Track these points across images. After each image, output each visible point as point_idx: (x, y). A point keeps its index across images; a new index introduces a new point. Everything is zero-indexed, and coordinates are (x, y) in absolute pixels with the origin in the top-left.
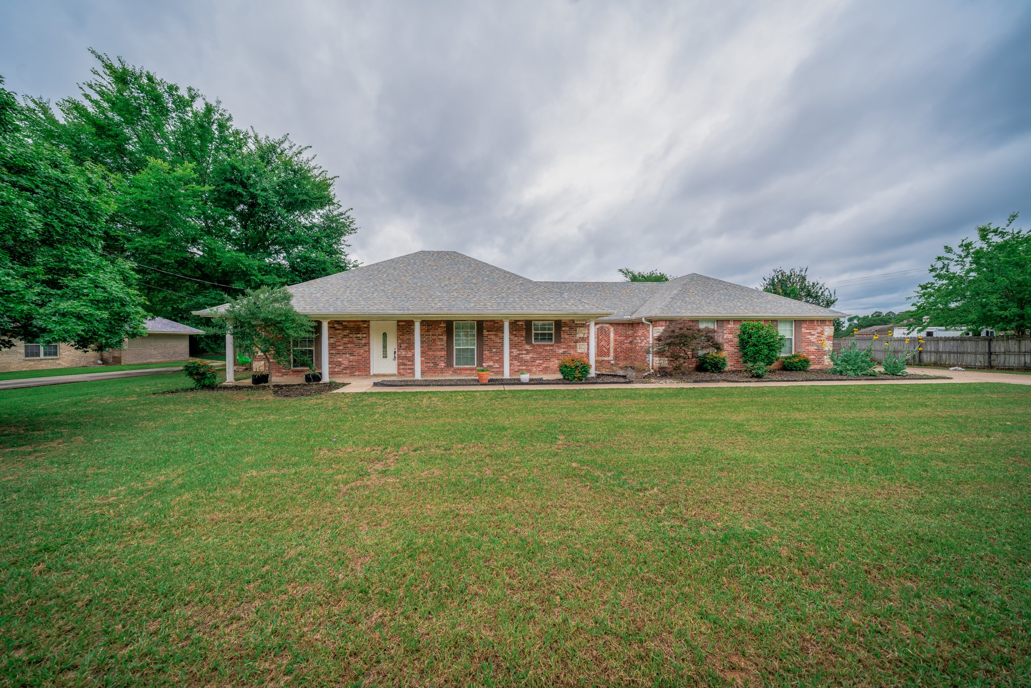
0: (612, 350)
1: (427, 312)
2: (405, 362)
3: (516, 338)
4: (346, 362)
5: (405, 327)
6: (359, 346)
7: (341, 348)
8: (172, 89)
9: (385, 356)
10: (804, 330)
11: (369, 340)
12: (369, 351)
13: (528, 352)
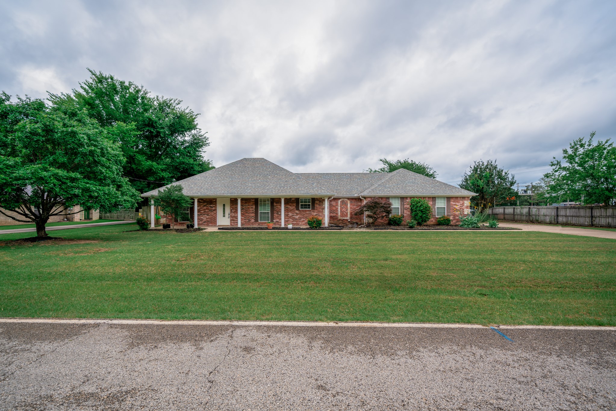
0: (349, 214)
1: (243, 194)
2: (234, 219)
3: (291, 207)
4: (205, 219)
5: (234, 201)
6: (211, 211)
7: (203, 212)
8: (122, 83)
9: (224, 216)
10: (452, 203)
11: (216, 207)
12: (216, 213)
13: (297, 214)
